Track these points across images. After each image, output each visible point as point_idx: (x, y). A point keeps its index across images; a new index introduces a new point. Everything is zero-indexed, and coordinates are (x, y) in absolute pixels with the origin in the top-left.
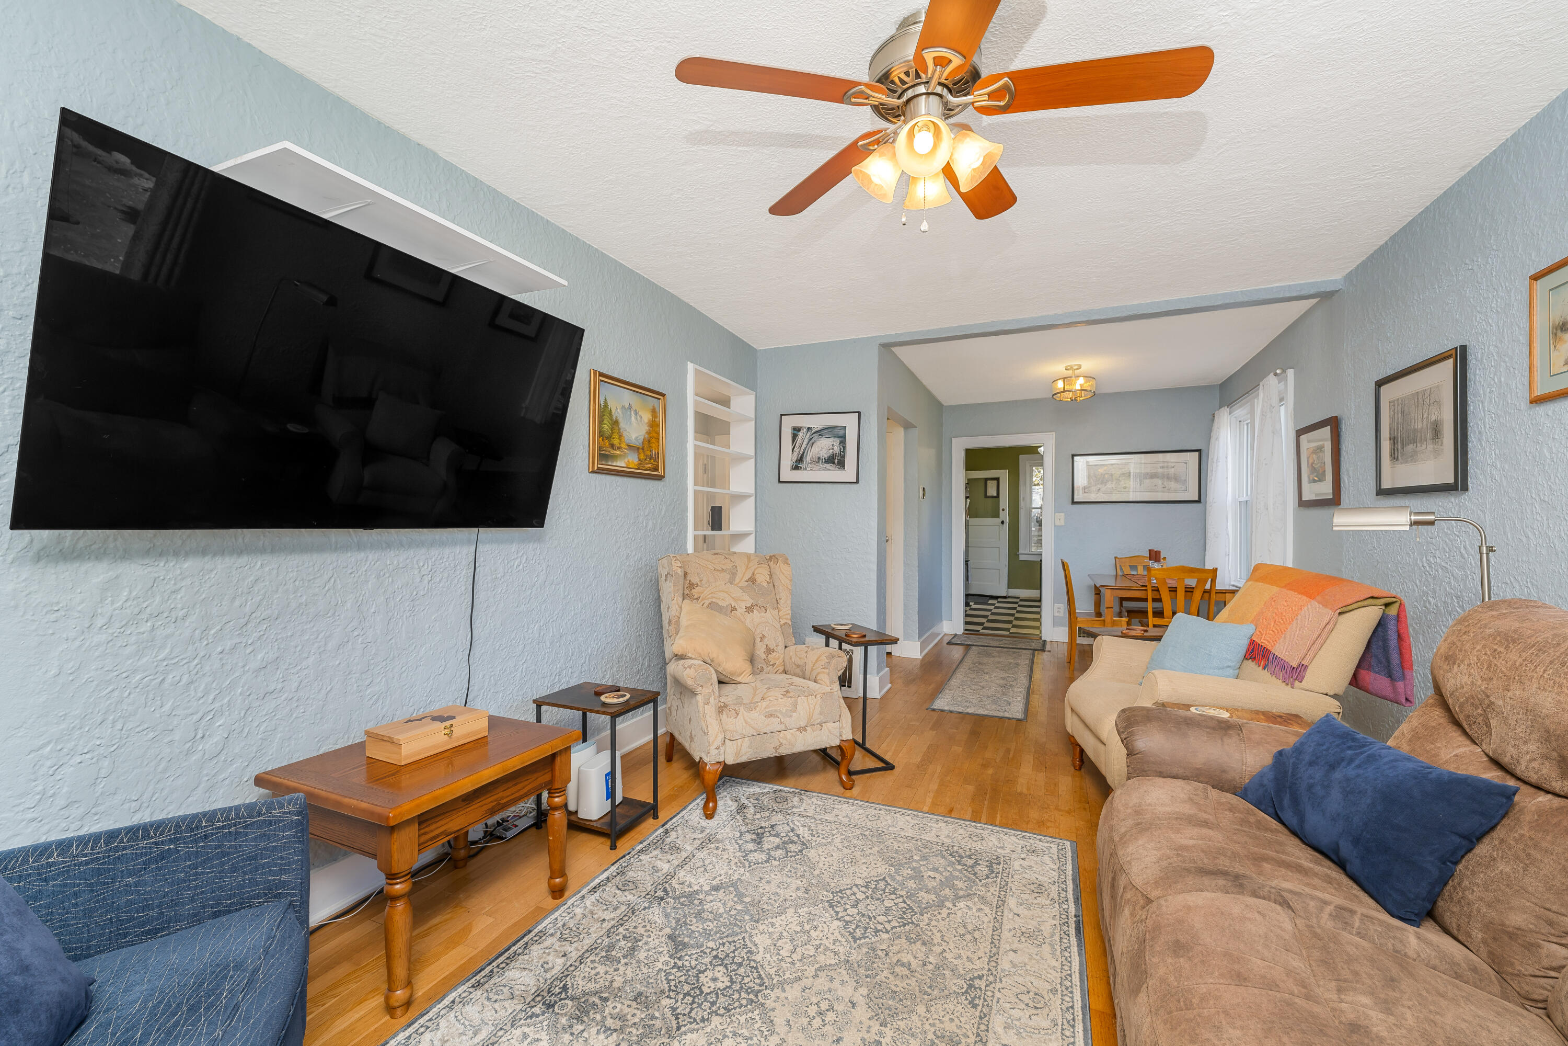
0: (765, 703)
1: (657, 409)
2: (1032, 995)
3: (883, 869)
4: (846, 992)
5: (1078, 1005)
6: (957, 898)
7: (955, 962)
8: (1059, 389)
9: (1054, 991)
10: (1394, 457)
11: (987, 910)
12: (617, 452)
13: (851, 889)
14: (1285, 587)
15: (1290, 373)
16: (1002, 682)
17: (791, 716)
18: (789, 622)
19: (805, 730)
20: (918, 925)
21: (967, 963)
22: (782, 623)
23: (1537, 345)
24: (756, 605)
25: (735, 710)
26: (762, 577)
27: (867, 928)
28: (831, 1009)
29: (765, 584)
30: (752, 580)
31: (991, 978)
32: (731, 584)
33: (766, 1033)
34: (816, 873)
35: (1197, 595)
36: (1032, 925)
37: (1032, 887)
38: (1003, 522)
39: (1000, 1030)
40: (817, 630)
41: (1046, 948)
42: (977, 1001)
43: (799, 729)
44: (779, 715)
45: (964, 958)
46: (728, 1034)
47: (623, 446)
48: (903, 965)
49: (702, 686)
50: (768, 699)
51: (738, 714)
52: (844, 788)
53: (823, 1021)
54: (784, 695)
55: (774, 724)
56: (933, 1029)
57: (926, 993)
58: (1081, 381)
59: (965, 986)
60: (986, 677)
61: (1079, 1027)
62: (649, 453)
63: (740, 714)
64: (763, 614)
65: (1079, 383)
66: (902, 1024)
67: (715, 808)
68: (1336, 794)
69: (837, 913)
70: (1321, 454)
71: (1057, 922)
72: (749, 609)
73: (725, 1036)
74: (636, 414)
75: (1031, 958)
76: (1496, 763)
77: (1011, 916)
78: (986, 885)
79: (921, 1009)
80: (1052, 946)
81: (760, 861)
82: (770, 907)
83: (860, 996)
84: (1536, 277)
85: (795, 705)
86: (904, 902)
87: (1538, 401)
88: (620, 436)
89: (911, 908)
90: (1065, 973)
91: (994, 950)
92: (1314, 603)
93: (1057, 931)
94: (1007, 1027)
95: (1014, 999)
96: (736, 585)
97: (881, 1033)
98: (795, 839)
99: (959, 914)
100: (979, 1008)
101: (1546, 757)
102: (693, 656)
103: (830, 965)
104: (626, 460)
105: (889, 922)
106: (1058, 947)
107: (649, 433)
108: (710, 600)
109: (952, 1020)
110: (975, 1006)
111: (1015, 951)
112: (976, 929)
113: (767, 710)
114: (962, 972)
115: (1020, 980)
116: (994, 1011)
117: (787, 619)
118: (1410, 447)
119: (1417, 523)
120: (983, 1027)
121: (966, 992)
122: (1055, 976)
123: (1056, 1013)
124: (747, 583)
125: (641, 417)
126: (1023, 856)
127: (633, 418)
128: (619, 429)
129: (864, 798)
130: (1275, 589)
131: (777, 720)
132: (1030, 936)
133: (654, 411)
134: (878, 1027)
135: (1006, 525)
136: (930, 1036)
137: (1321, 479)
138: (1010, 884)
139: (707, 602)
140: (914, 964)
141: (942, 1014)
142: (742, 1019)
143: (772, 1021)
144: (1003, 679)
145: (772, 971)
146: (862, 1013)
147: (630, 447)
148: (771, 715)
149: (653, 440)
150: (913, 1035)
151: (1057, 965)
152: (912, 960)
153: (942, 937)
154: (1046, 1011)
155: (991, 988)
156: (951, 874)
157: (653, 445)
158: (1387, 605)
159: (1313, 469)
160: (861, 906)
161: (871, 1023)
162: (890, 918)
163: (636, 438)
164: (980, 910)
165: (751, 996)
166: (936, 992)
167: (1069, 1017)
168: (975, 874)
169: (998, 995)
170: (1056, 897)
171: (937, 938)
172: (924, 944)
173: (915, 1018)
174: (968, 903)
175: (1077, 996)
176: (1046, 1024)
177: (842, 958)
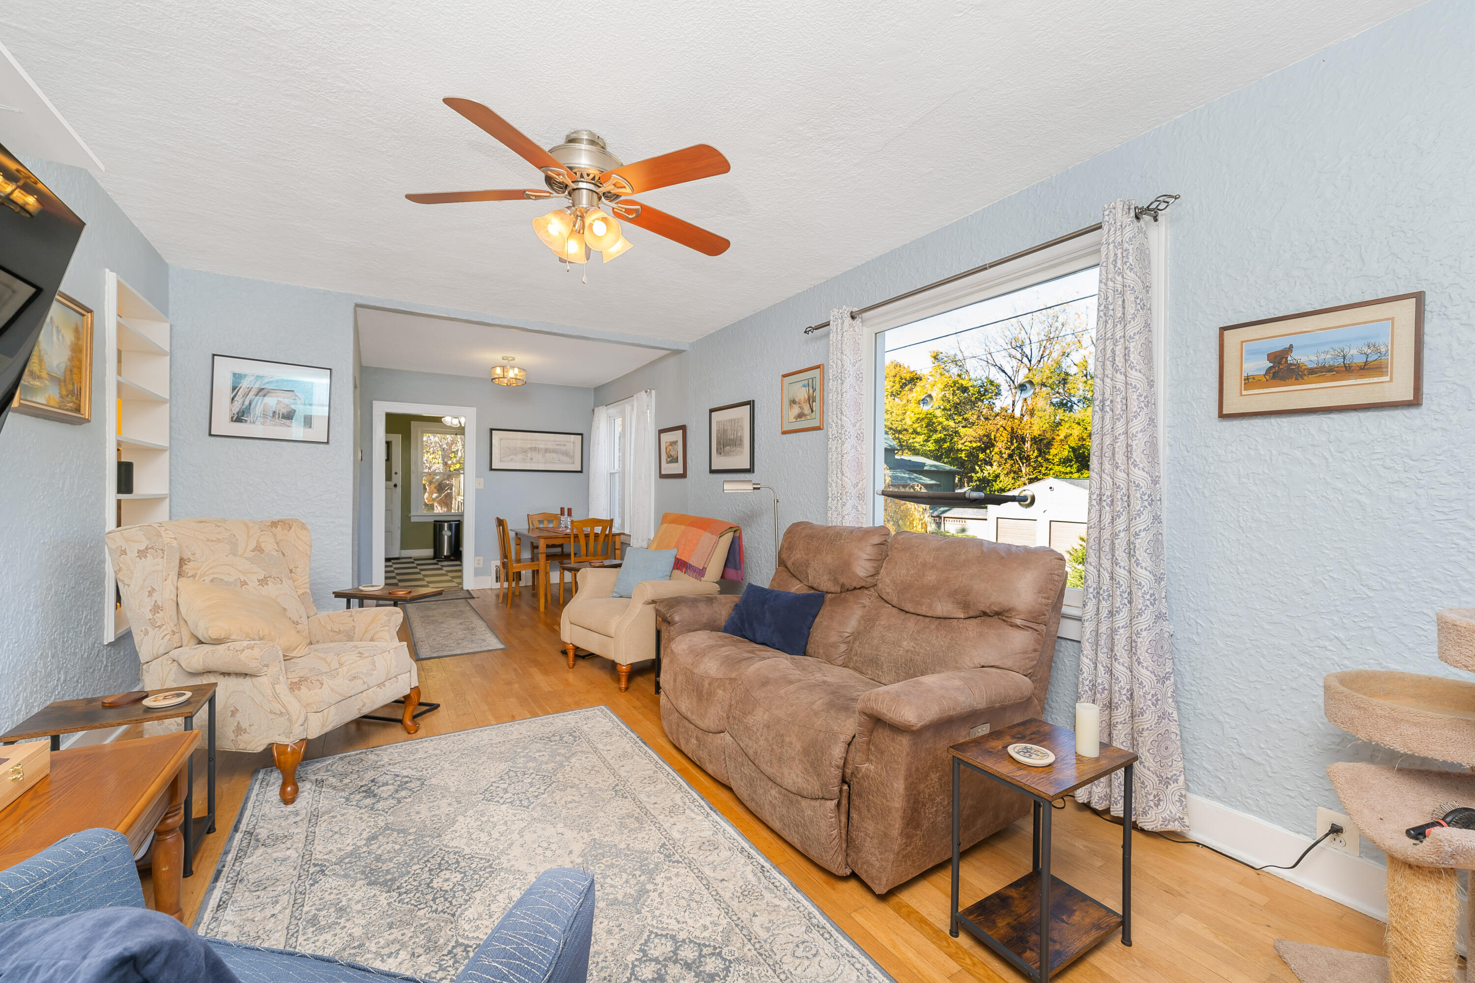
0: (345, 668)
1: (80, 329)
2: (648, 779)
3: (503, 766)
4: (550, 831)
5: (671, 771)
6: (568, 759)
7: (598, 786)
8: (498, 374)
9: (655, 772)
10: (719, 452)
11: (591, 756)
12: (37, 383)
13: (492, 786)
14: (688, 525)
15: (653, 392)
16: (462, 626)
17: (372, 674)
18: (308, 591)
19: (385, 686)
20: (559, 781)
21: (604, 783)
22: (299, 593)
23: (784, 407)
24: (270, 577)
25: (318, 680)
26: (269, 545)
27: (528, 798)
28: (550, 843)
29: (275, 553)
30: (259, 549)
31: (622, 783)
32: (235, 555)
33: (521, 878)
34: (453, 789)
35: (601, 538)
36: (620, 751)
37: (604, 735)
38: (395, 486)
39: (647, 799)
40: (338, 595)
41: (636, 757)
42: (625, 795)
43: (378, 685)
44: (362, 676)
45: (600, 782)
46: (495, 894)
47: (44, 375)
48: (570, 802)
49: (267, 666)
50: (346, 664)
51: (322, 684)
52: (409, 733)
53: (552, 850)
54: (360, 657)
55: (359, 685)
56: (615, 818)
57: (596, 807)
58: (516, 371)
59: (614, 793)
60: (445, 625)
61: (679, 779)
62: (70, 387)
63: (325, 683)
64: (279, 585)
65: (512, 373)
66: (598, 825)
67: (296, 791)
68: (768, 615)
69: (498, 802)
70: (675, 446)
71: (631, 744)
72: (263, 582)
73: (495, 896)
74: (58, 331)
75: (633, 765)
76: (812, 588)
77: (606, 752)
78: (578, 745)
79: (601, 814)
80: (638, 755)
81: (392, 805)
82: (440, 825)
83: (560, 827)
84: (784, 376)
85: (374, 664)
86: (537, 775)
87: (784, 433)
88: (41, 361)
89: (545, 776)
90: (654, 763)
91: (612, 771)
92: (707, 533)
93: (635, 748)
94: (649, 796)
95: (641, 785)
96: (241, 556)
97: (591, 835)
98: (407, 779)
99: (576, 765)
100: (629, 797)
101: (829, 580)
102: (238, 638)
103: (525, 827)
104: (47, 395)
105: (539, 788)
106: (641, 754)
107: (71, 359)
108: (212, 576)
109: (621, 809)
110: (626, 797)
111: (623, 766)
112: (593, 767)
113: (349, 674)
114: (606, 788)
115: (637, 776)
116: (637, 794)
117: (306, 588)
118: (728, 448)
119: (754, 489)
120: (638, 803)
121: (616, 794)
122: (651, 766)
123: (664, 779)
124: (253, 554)
125: (63, 336)
126: (585, 722)
127: (55, 337)
128: (40, 351)
129: (431, 733)
130: (683, 527)
131: (361, 681)
132: (625, 755)
133: (77, 331)
134: (586, 834)
135: (399, 489)
136: (617, 821)
137: (675, 460)
138: (591, 739)
139: (208, 579)
140: (576, 799)
141: (613, 809)
142: (496, 882)
143: (518, 871)
144: (461, 624)
145: (488, 851)
146: (569, 834)
147: (52, 378)
148: (354, 677)
149: (75, 370)
150: (608, 826)
151: (647, 761)
152: (573, 798)
153: (579, 779)
154: (659, 781)
155: (626, 786)
156: (552, 749)
157: (75, 376)
158: (735, 531)
159: (669, 456)
160: (510, 789)
161: (581, 834)
162: (538, 786)
163: (58, 366)
164: (587, 758)
165: (488, 870)
166: (601, 803)
167: (671, 777)
168: (566, 742)
169: (632, 787)
170: (620, 734)
171: (577, 781)
172: (572, 787)
173: (602, 819)
174: (577, 758)
175: (667, 768)
176: (664, 785)
177: (529, 819)
